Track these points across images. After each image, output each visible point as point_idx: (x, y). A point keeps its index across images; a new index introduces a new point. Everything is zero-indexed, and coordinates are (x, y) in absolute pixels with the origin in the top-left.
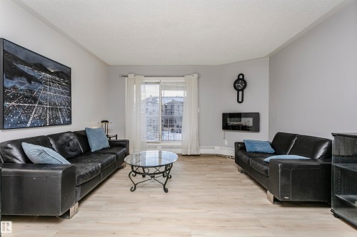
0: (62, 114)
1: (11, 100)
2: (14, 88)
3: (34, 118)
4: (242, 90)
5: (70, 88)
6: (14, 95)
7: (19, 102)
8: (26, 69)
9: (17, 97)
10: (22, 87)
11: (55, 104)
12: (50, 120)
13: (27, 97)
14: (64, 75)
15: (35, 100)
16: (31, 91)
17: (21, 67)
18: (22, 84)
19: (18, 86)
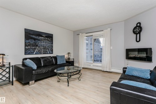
0: (48, 50)
1: (28, 46)
2: (29, 42)
3: (36, 51)
4: (139, 33)
5: (53, 41)
6: (29, 45)
7: (31, 46)
8: (34, 36)
9: (30, 45)
10: (32, 42)
11: (45, 47)
12: (43, 52)
13: (34, 45)
14: (50, 37)
15: (37, 46)
16: (36, 43)
17: (32, 36)
18: (32, 41)
19: (30, 42)
